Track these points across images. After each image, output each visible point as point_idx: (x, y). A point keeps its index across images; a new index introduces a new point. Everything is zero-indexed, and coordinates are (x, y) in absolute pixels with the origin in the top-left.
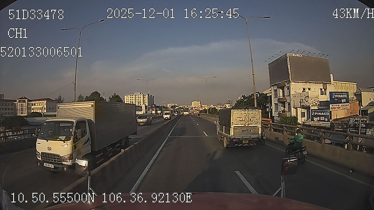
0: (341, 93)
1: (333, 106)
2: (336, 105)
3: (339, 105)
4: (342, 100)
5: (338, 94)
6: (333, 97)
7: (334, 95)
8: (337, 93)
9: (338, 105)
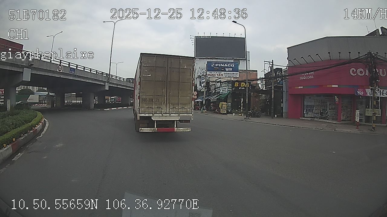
0: (225, 63)
1: (211, 73)
2: (215, 72)
3: (221, 73)
4: (226, 69)
5: (220, 64)
6: (212, 66)
7: (214, 64)
8: (218, 63)
9: (219, 73)
